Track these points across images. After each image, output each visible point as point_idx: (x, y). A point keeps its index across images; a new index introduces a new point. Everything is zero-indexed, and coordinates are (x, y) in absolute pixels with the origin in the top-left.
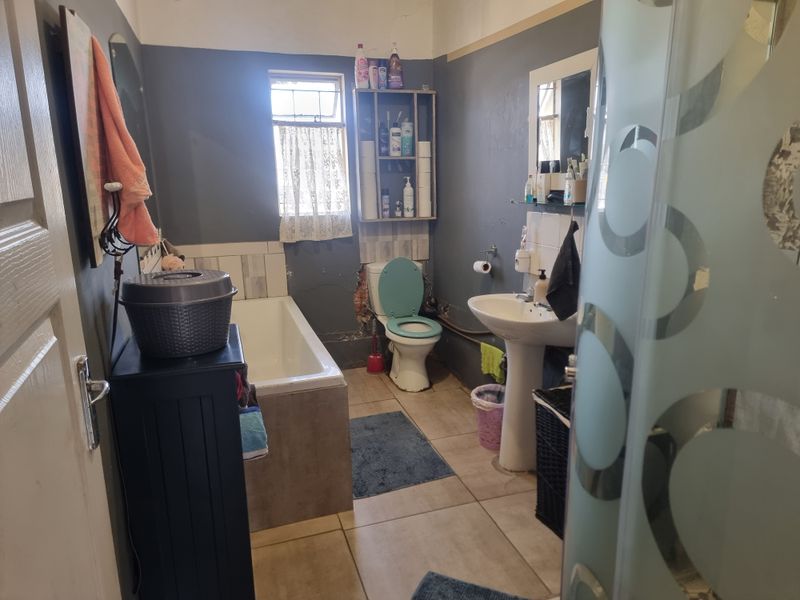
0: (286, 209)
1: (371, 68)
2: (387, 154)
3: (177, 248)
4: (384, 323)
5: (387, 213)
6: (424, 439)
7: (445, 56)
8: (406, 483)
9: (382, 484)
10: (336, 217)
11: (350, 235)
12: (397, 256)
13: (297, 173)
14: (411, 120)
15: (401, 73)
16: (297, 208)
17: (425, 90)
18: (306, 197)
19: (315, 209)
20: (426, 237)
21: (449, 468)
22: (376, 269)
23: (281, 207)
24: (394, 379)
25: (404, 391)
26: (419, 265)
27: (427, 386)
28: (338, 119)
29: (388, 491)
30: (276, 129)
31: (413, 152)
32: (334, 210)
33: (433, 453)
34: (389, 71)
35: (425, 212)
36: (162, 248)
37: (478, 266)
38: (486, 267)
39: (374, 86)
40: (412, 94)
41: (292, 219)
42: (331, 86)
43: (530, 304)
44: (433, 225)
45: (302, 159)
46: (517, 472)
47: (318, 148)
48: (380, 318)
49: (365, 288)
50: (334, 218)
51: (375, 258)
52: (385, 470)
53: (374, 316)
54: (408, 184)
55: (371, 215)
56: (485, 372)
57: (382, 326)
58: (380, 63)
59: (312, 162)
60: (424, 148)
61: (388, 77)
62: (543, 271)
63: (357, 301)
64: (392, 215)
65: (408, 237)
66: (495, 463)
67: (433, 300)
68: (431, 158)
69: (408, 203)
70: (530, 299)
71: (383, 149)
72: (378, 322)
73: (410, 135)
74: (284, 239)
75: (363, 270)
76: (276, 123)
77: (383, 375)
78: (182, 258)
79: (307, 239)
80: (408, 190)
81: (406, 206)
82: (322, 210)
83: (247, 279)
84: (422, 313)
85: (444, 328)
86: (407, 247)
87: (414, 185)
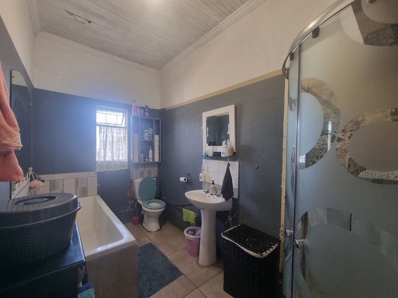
0: (99, 158)
1: (138, 109)
2: (143, 138)
3: (41, 176)
4: (141, 203)
5: (142, 160)
6: (165, 257)
7: (165, 108)
8: (162, 285)
9: (151, 289)
10: (122, 161)
11: (127, 168)
12: (146, 176)
13: (106, 144)
14: (152, 128)
15: (149, 112)
16: (105, 158)
17: (157, 118)
18: (109, 154)
19: (113, 158)
20: (156, 168)
21: (180, 272)
22: (137, 181)
23: (97, 157)
24: (145, 227)
25: (150, 232)
26: (154, 179)
27: (159, 228)
28: (124, 125)
29: (154, 293)
30: (98, 128)
31: (153, 139)
32: (121, 158)
33: (170, 264)
34: (145, 111)
35: (157, 159)
36: (31, 177)
37: (182, 179)
38: (185, 180)
39: (139, 115)
40: (153, 120)
41: (102, 162)
42: (121, 114)
43: (209, 194)
44: (159, 164)
45: (108, 139)
46: (208, 266)
47: (115, 135)
48: (139, 201)
49: (132, 189)
50: (121, 162)
51: (137, 177)
52: (150, 279)
53: (136, 200)
54: (151, 149)
55: (136, 161)
56: (185, 221)
57: (140, 204)
58: (141, 108)
59: (112, 140)
60: (157, 137)
61: (144, 113)
62: (213, 181)
63: (129, 195)
64: (144, 161)
65: (150, 169)
66: (197, 263)
67: (159, 192)
68: (159, 141)
69: (151, 156)
70: (207, 192)
71: (142, 137)
72: (138, 203)
73: (152, 133)
74: (97, 170)
75: (132, 182)
76: (98, 125)
77: (140, 225)
78: (43, 181)
79: (108, 170)
80: (151, 152)
81: (150, 158)
82: (115, 158)
83: (78, 189)
84: (156, 198)
85: (166, 204)
86: (149, 172)
87: (153, 150)
